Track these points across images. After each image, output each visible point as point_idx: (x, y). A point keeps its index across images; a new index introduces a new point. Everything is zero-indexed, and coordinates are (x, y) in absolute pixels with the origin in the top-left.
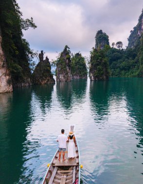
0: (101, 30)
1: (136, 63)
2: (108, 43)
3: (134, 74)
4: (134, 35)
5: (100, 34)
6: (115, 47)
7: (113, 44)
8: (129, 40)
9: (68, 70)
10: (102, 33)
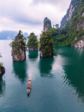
0: (47, 18)
1: (67, 37)
2: (51, 25)
3: (66, 44)
4: (64, 20)
5: (46, 20)
6: (55, 27)
7: (54, 26)
8: (61, 23)
9: (21, 51)
10: (47, 19)
